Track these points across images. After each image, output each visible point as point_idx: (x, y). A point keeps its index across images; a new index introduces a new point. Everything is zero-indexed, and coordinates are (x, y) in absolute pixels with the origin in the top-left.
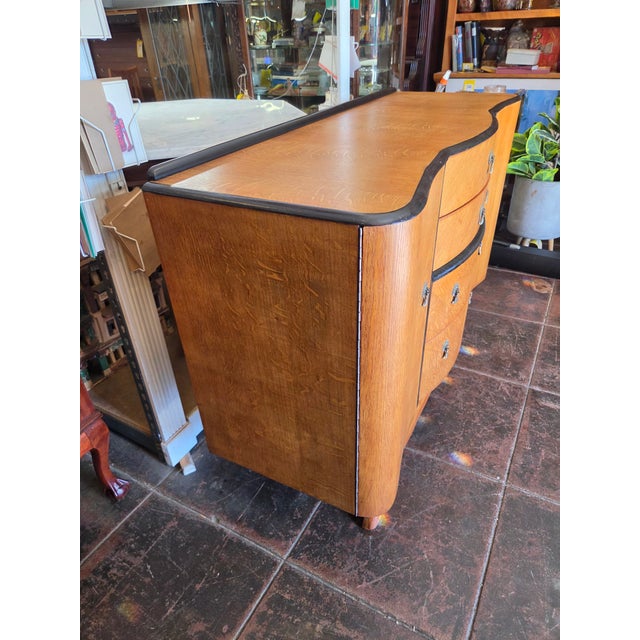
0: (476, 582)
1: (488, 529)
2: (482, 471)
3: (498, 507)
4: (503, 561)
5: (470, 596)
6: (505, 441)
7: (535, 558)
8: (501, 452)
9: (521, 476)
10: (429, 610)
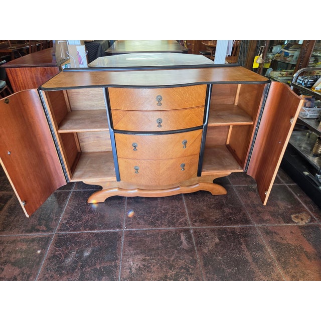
0: (79, 231)
1: (101, 229)
2: (126, 222)
3: (112, 230)
4: (89, 236)
5: (74, 230)
6: (147, 226)
7: (94, 244)
8: (140, 226)
9: (130, 234)
10: (66, 223)
